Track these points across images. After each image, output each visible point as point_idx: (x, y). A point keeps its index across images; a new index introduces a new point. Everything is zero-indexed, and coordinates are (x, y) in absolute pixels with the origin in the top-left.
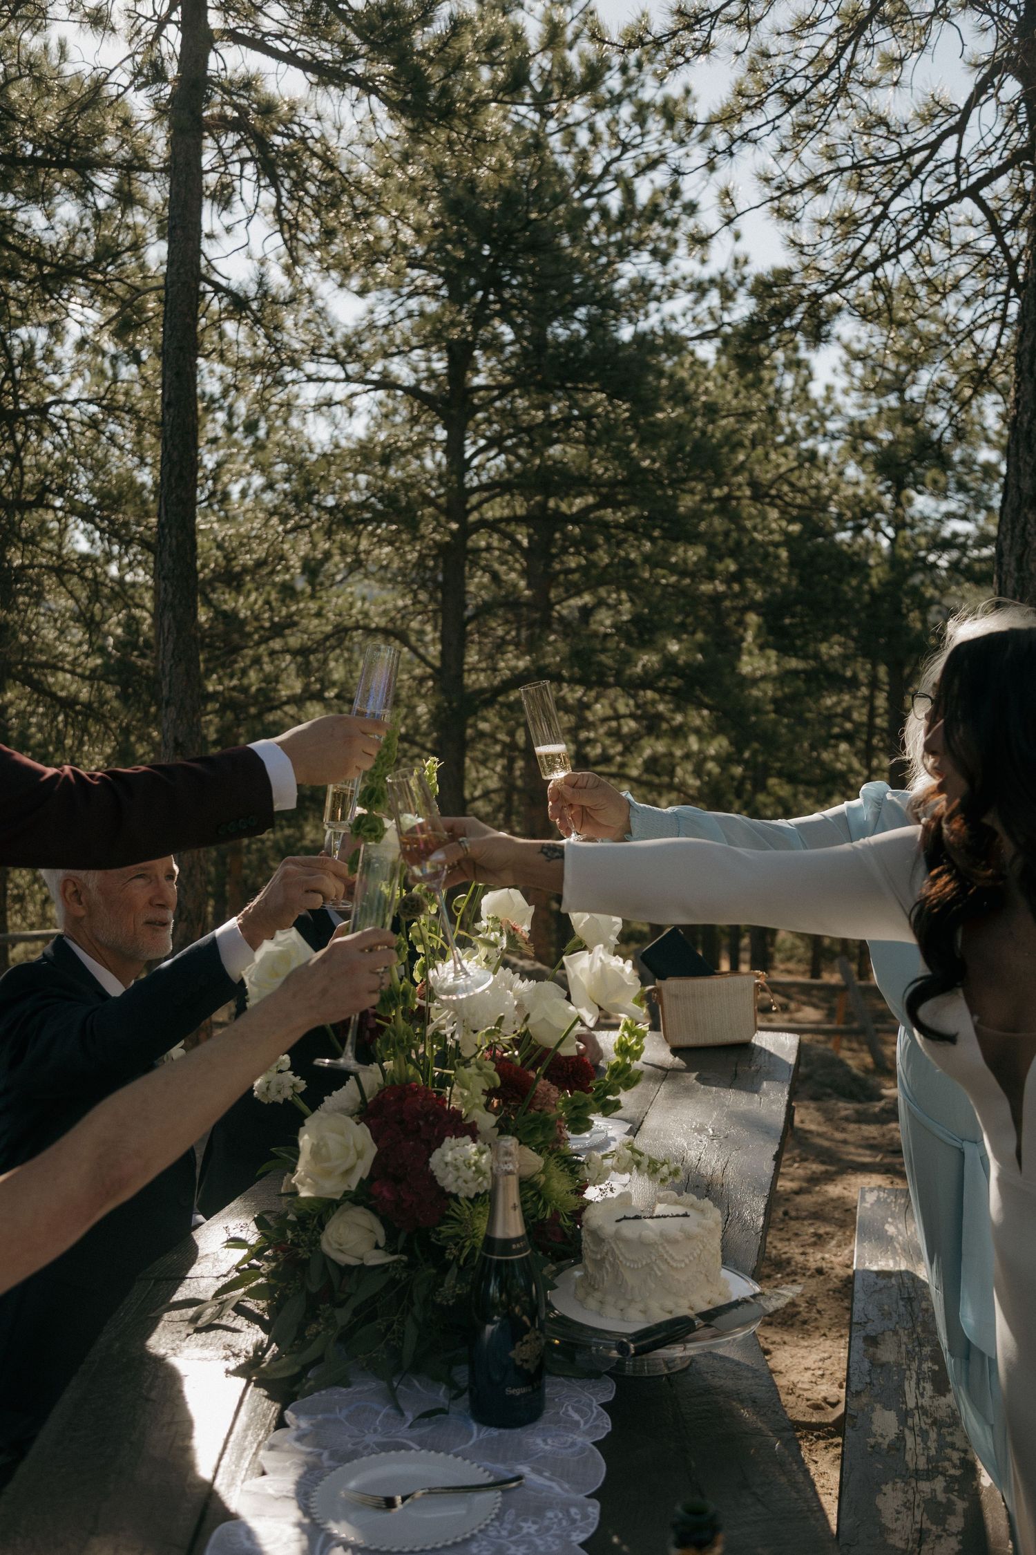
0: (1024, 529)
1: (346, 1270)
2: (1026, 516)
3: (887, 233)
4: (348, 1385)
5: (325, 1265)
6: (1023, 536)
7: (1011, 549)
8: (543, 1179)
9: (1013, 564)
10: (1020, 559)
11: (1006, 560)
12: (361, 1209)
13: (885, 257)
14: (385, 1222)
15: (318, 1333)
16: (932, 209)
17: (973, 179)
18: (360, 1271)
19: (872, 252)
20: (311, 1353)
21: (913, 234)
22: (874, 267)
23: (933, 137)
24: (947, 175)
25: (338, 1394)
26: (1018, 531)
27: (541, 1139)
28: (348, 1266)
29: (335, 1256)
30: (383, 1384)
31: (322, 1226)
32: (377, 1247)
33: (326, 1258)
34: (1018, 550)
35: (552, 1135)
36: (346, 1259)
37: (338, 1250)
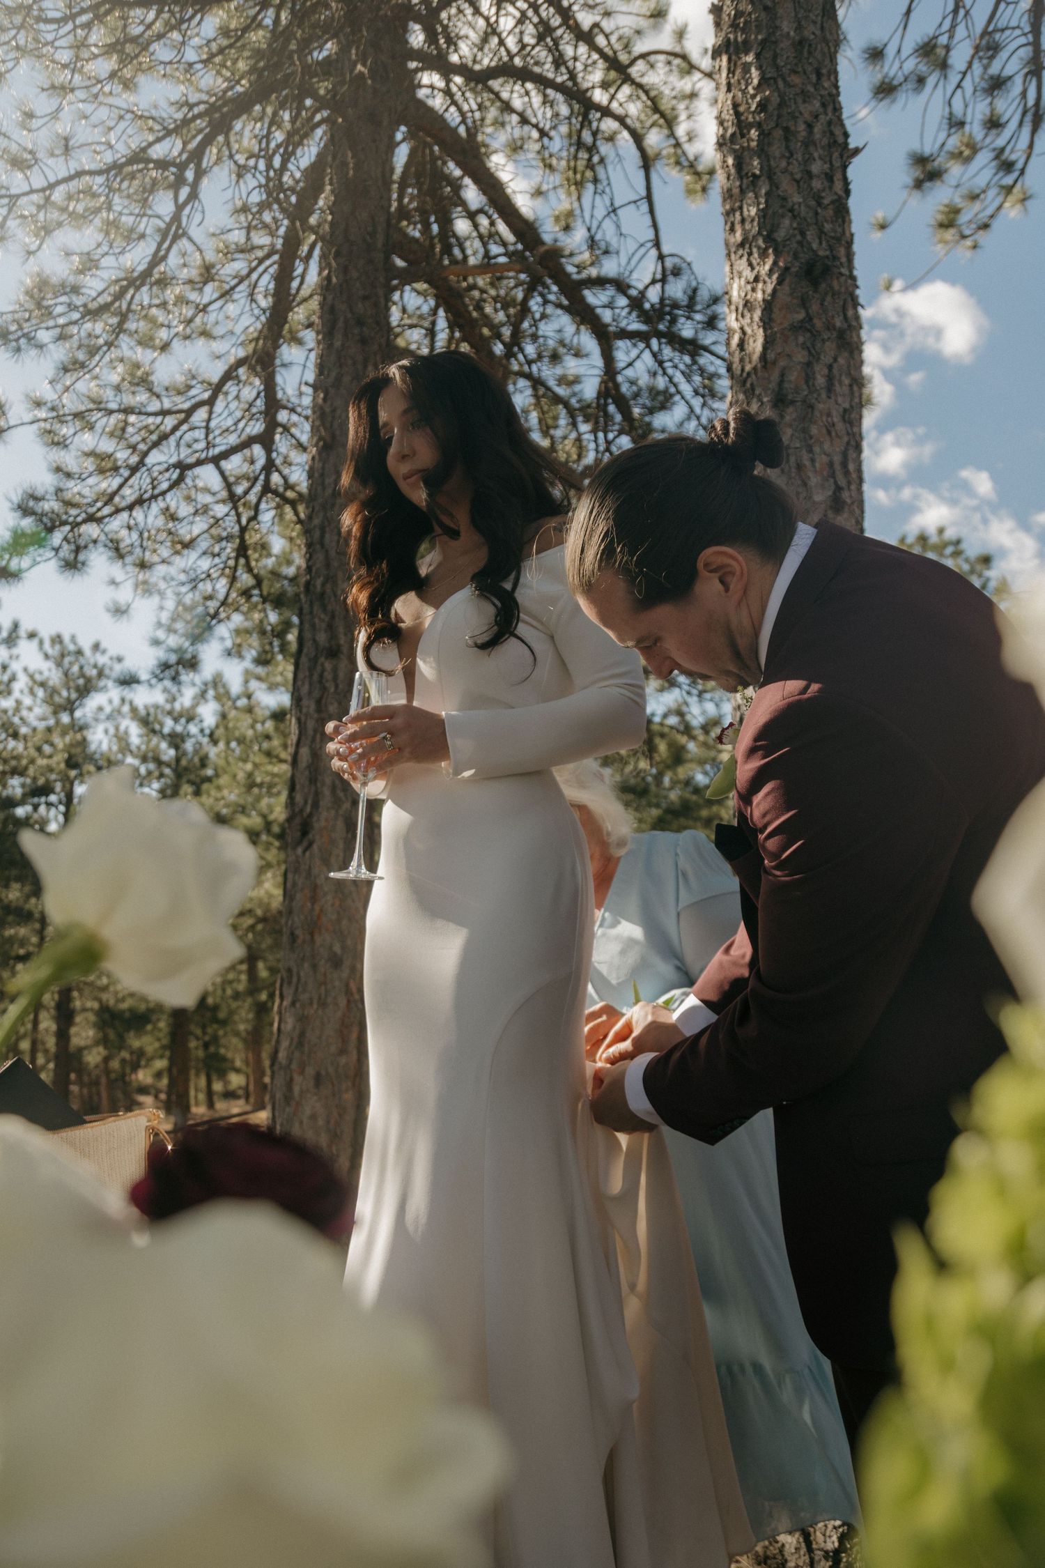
0: (321, 676)
2: (322, 665)
3: (141, 481)
6: (320, 682)
7: (310, 693)
9: (313, 707)
10: (319, 702)
11: (305, 702)
13: (140, 502)
16: (183, 467)
17: (217, 451)
19: (129, 494)
21: (165, 486)
22: (130, 508)
23: (186, 406)
24: (196, 441)
26: (316, 677)
34: (316, 694)
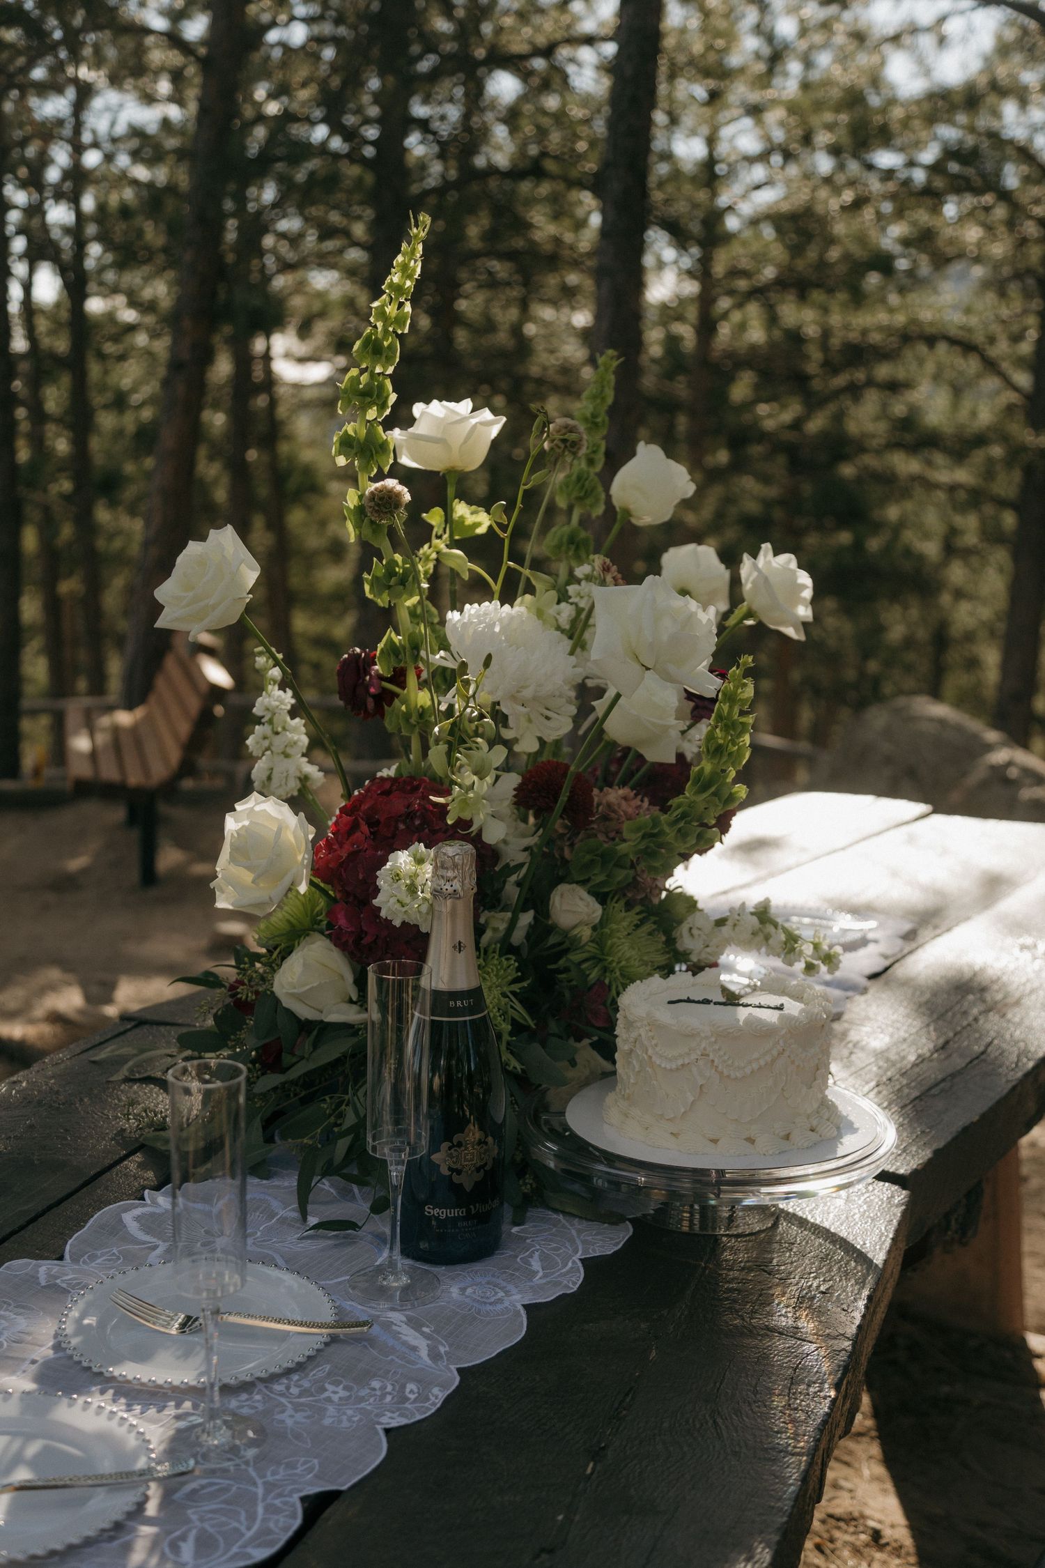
1: (306, 1027)
5: (274, 1014)
8: (591, 932)
12: (328, 942)
18: (319, 1030)
27: (601, 878)
28: (307, 1022)
29: (287, 1003)
32: (346, 1002)
33: (273, 1007)
35: (621, 875)
36: (304, 1012)
37: (298, 997)
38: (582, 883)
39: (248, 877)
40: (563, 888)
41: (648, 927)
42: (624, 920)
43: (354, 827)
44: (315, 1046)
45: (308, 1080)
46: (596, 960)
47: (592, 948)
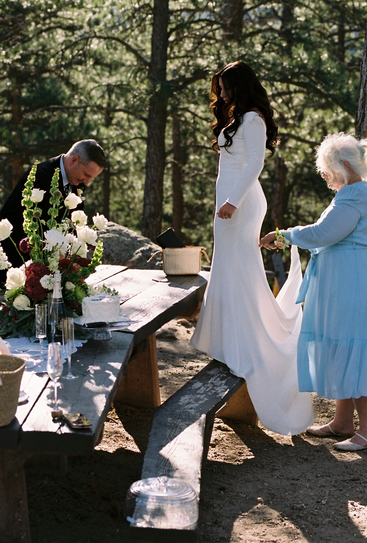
1: (21, 312)
4: (19, 338)
5: (14, 310)
8: (74, 290)
12: (24, 295)
14: (30, 299)
15: (11, 325)
18: (24, 312)
20: (9, 330)
25: (16, 340)
27: (75, 280)
28: (21, 311)
29: (17, 308)
30: (28, 338)
31: (14, 300)
32: (28, 306)
33: (14, 308)
35: (78, 280)
36: (20, 309)
37: (18, 306)
38: (71, 282)
39: (14, 283)
40: (67, 282)
41: (82, 290)
42: (79, 288)
43: (30, 273)
44: (23, 315)
45: (22, 321)
46: (74, 296)
47: (73, 293)
